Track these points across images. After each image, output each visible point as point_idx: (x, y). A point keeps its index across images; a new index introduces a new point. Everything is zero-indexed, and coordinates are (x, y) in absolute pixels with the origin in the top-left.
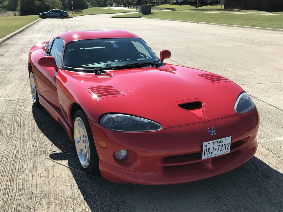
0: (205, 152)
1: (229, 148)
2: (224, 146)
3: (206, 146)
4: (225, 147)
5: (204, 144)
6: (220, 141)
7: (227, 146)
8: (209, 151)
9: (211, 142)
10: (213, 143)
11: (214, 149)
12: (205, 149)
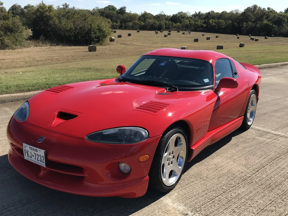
0: (25, 153)
1: (44, 161)
2: (39, 157)
3: (25, 147)
4: (41, 158)
5: (24, 144)
6: (35, 149)
7: (42, 159)
8: (28, 154)
9: (28, 146)
10: (30, 147)
11: (32, 155)
12: (25, 150)
